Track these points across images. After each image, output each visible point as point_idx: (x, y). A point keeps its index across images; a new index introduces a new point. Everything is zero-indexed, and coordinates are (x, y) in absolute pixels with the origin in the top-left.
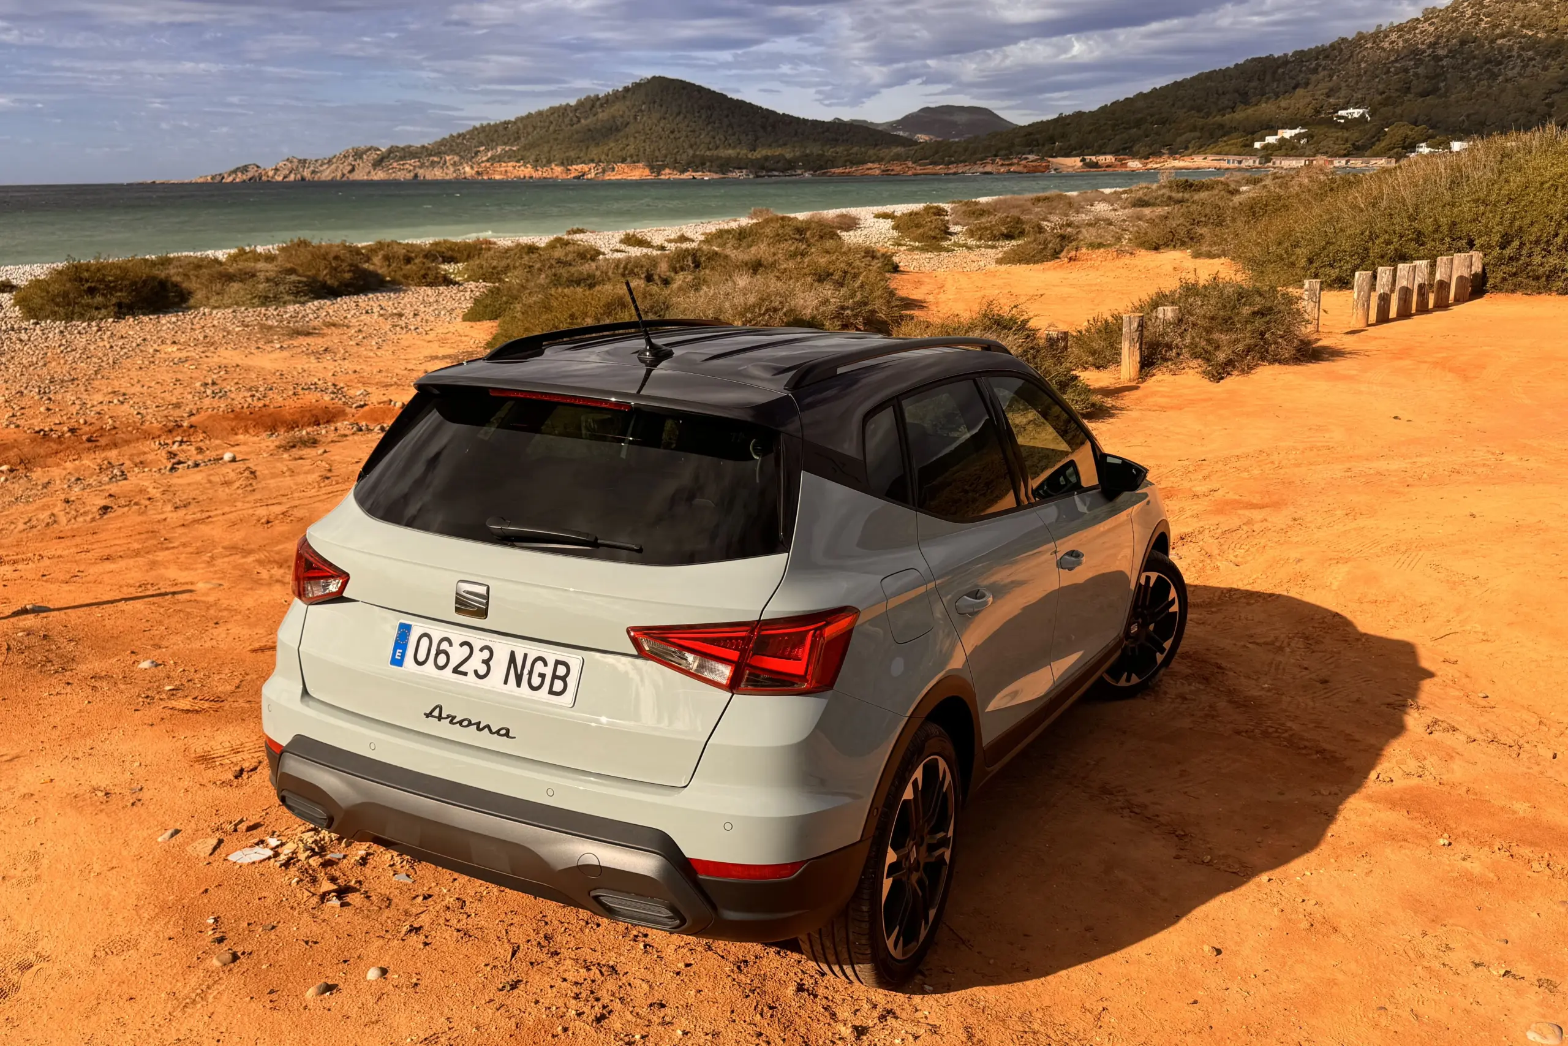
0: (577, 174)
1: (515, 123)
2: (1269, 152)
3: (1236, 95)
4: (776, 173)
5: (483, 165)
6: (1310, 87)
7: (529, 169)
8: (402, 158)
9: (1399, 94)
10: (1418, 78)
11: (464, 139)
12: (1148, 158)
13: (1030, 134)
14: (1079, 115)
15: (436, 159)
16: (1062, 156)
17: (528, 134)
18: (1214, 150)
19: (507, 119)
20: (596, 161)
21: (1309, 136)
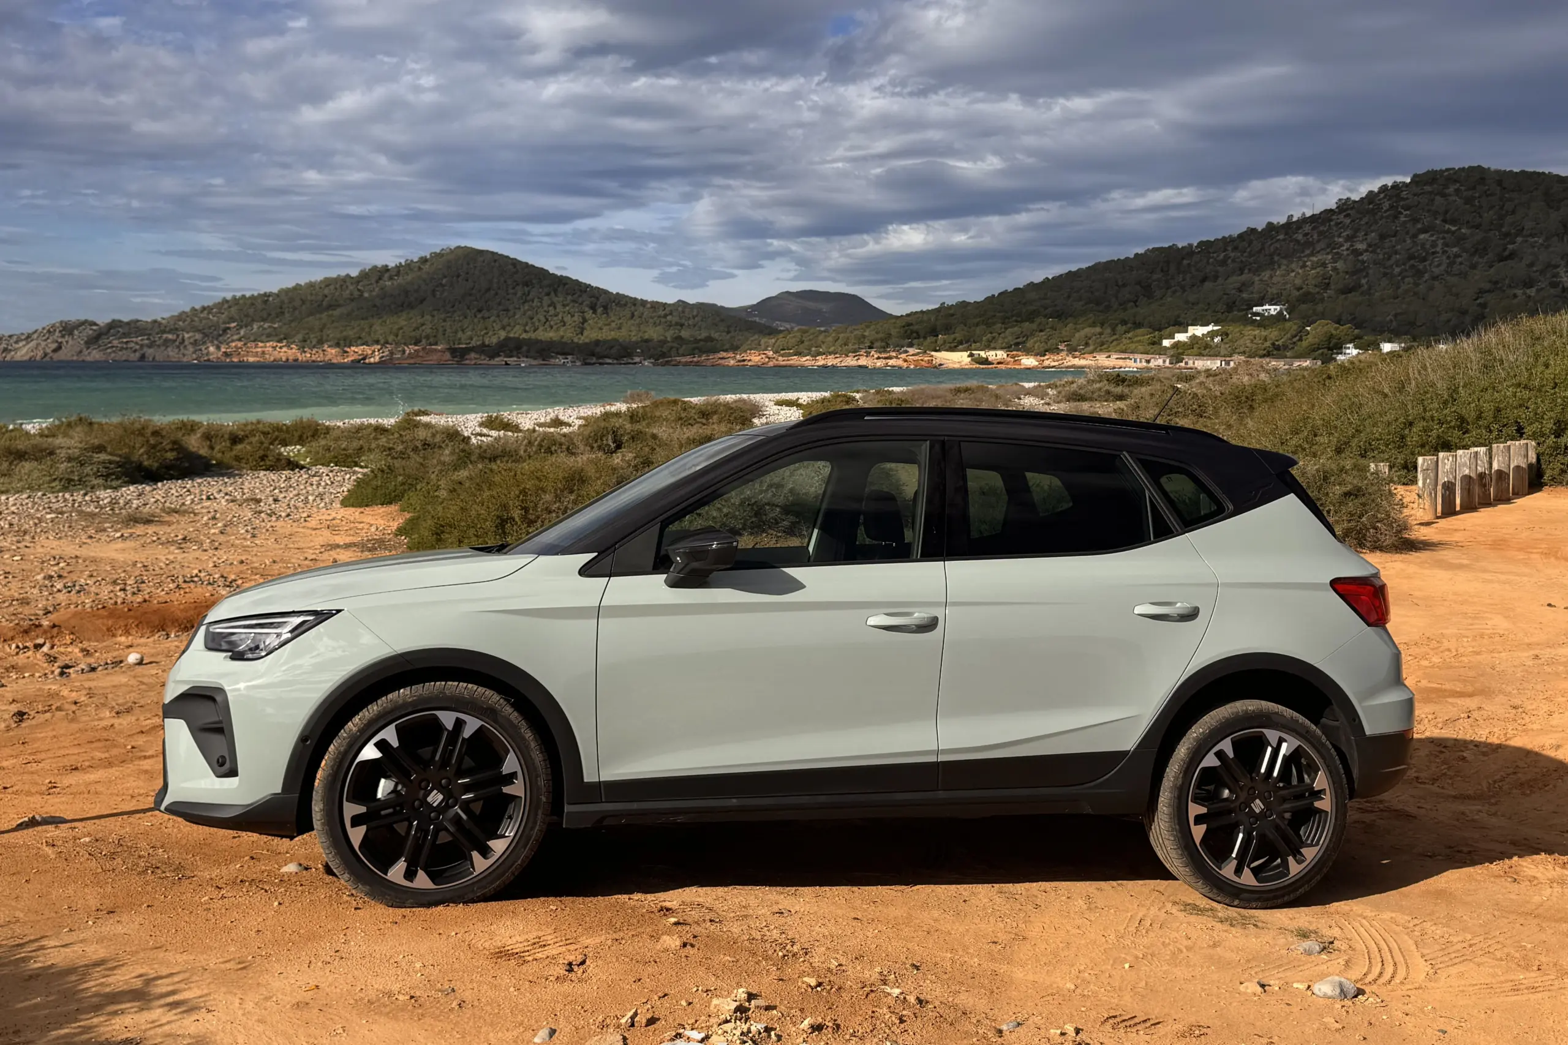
0: (356, 357)
1: (278, 295)
2: (1180, 351)
3: (1138, 287)
4: (610, 361)
5: (233, 344)
6: (1220, 281)
7: (294, 351)
8: (125, 335)
9: (1317, 290)
10: (1338, 273)
11: (209, 313)
12: (1045, 355)
13: (909, 325)
14: (964, 304)
15: (170, 336)
16: (947, 350)
17: (295, 309)
18: (1118, 348)
19: (268, 290)
20: (382, 342)
21: (1224, 334)
